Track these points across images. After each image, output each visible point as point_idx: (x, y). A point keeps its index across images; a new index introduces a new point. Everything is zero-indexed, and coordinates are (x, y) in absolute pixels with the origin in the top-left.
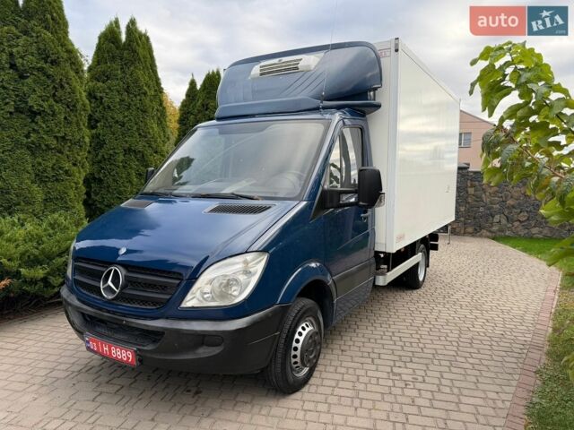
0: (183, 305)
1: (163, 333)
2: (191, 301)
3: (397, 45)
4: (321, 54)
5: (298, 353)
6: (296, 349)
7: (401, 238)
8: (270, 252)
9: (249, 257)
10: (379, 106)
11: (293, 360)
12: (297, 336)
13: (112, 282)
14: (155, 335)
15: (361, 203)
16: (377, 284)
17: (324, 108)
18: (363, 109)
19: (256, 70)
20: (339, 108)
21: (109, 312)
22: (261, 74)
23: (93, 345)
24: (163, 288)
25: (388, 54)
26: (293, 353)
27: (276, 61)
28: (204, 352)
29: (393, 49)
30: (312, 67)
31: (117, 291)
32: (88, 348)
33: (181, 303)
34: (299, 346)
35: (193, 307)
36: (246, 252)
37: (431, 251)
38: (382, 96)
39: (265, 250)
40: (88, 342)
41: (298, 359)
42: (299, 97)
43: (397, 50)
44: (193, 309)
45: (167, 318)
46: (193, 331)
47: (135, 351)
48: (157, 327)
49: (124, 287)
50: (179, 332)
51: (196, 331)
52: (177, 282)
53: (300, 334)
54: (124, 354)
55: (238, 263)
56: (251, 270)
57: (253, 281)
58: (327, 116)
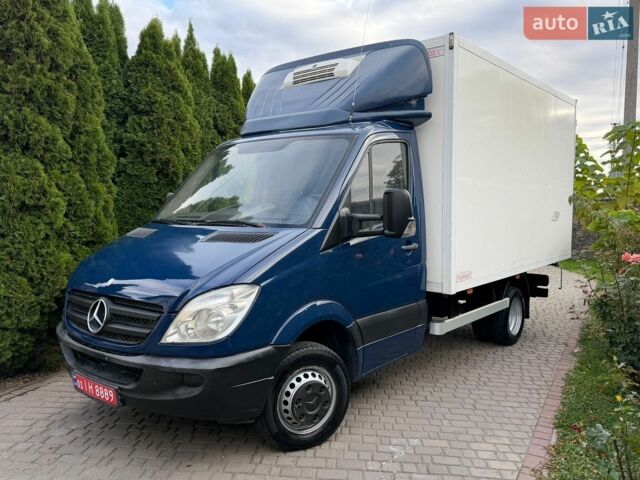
0: (163, 341)
1: (142, 370)
2: (172, 337)
3: (451, 42)
4: (362, 57)
5: (290, 400)
7: (465, 277)
8: (262, 284)
9: (236, 290)
10: (428, 116)
13: (98, 315)
14: (134, 372)
15: (386, 232)
17: (354, 121)
18: (411, 120)
19: (289, 78)
20: (374, 120)
21: (94, 348)
22: (295, 83)
23: (79, 383)
24: (145, 322)
25: (441, 52)
27: (310, 67)
28: (184, 393)
29: (447, 46)
30: (349, 72)
31: (102, 325)
32: (76, 387)
33: (161, 338)
35: (173, 343)
36: (232, 284)
37: (532, 298)
38: (432, 104)
39: (256, 282)
40: (75, 380)
42: (327, 109)
43: (451, 48)
44: (173, 345)
45: (148, 355)
46: (170, 368)
47: (116, 390)
48: (136, 364)
49: (108, 322)
50: (156, 369)
51: (174, 369)
52: (158, 315)
54: (106, 393)
55: (223, 296)
56: (239, 305)
57: (240, 317)
58: (357, 130)
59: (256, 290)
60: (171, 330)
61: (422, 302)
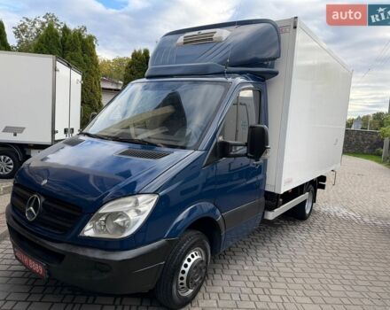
0: (81, 234)
1: (64, 255)
3: (295, 23)
4: (233, 29)
5: (185, 276)
6: (183, 272)
7: (289, 181)
8: (160, 194)
9: (141, 198)
10: (276, 74)
11: (180, 281)
12: (186, 262)
14: (59, 257)
15: (248, 155)
16: (265, 217)
17: (227, 73)
18: (263, 75)
19: (181, 39)
20: (241, 73)
25: (288, 30)
26: (181, 275)
27: (196, 33)
30: (224, 39)
31: (36, 215)
33: (81, 231)
34: (187, 270)
36: (138, 194)
37: (318, 190)
39: (156, 192)
41: (184, 281)
42: (209, 63)
43: (295, 27)
44: (90, 238)
47: (44, 267)
49: (41, 212)
51: (89, 258)
52: (79, 214)
53: (189, 260)
54: (38, 268)
55: (129, 203)
56: (142, 209)
57: (142, 218)
58: (230, 79)
59: (155, 198)
60: (88, 226)
61: (263, 199)
